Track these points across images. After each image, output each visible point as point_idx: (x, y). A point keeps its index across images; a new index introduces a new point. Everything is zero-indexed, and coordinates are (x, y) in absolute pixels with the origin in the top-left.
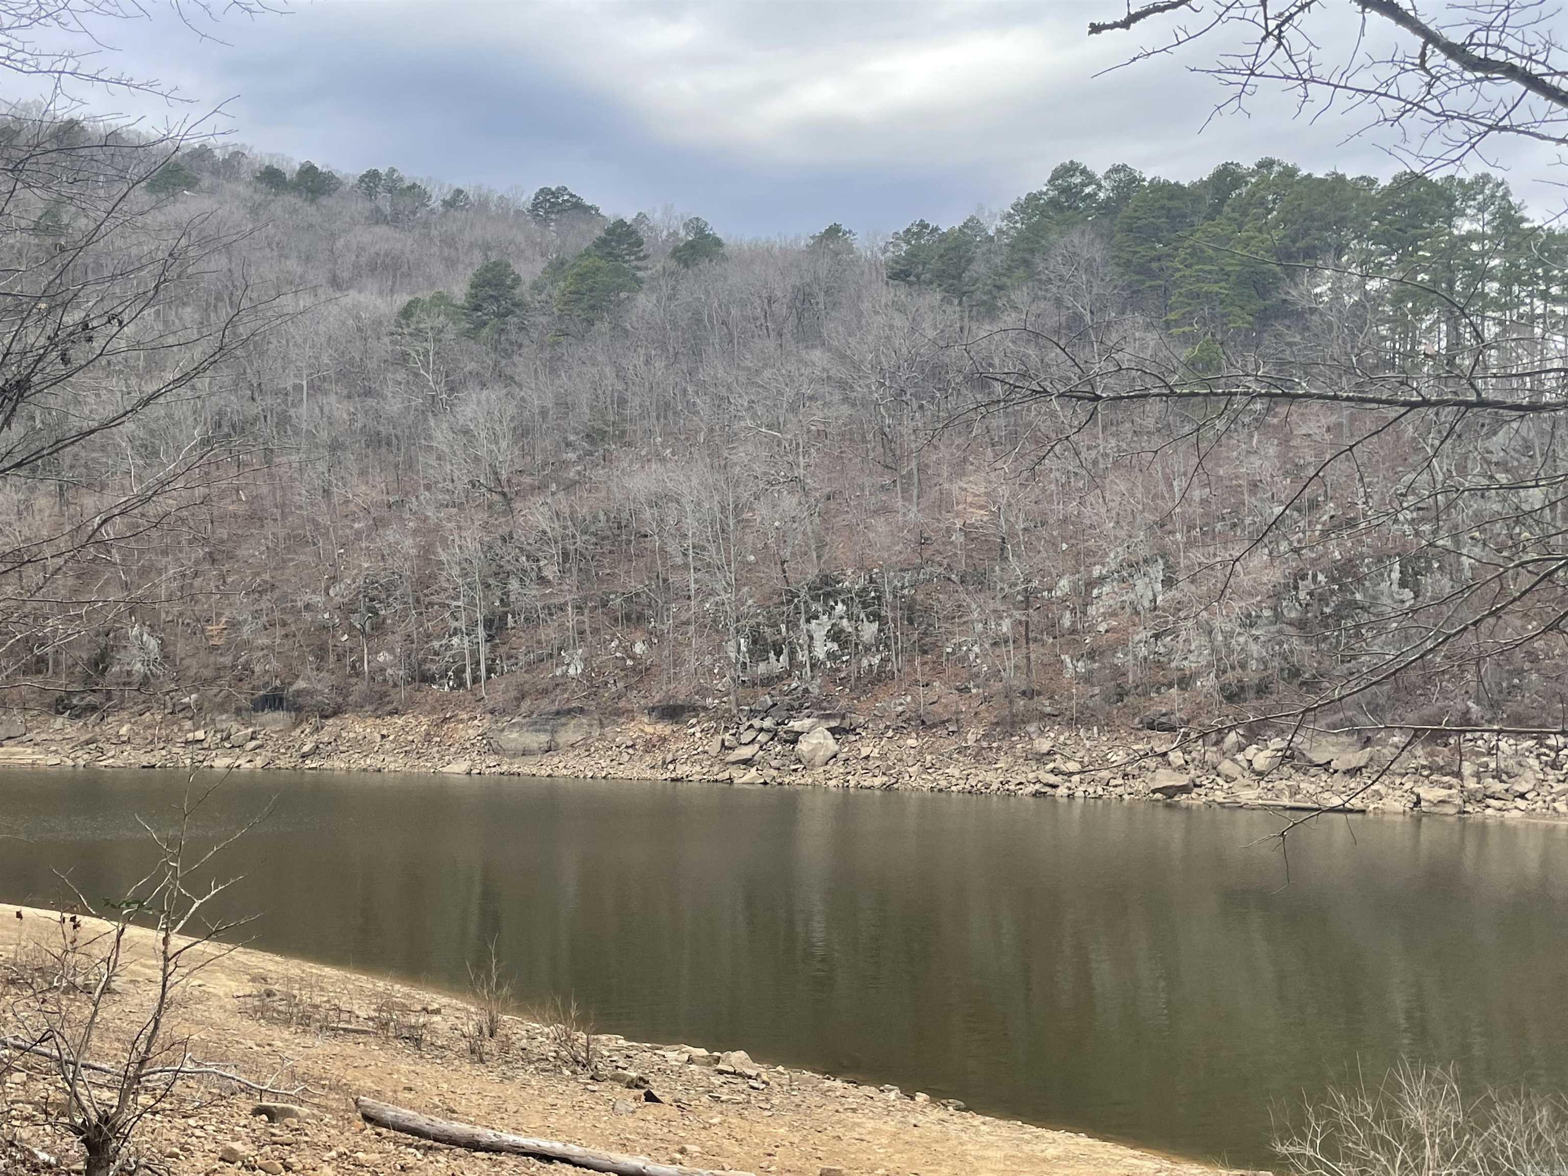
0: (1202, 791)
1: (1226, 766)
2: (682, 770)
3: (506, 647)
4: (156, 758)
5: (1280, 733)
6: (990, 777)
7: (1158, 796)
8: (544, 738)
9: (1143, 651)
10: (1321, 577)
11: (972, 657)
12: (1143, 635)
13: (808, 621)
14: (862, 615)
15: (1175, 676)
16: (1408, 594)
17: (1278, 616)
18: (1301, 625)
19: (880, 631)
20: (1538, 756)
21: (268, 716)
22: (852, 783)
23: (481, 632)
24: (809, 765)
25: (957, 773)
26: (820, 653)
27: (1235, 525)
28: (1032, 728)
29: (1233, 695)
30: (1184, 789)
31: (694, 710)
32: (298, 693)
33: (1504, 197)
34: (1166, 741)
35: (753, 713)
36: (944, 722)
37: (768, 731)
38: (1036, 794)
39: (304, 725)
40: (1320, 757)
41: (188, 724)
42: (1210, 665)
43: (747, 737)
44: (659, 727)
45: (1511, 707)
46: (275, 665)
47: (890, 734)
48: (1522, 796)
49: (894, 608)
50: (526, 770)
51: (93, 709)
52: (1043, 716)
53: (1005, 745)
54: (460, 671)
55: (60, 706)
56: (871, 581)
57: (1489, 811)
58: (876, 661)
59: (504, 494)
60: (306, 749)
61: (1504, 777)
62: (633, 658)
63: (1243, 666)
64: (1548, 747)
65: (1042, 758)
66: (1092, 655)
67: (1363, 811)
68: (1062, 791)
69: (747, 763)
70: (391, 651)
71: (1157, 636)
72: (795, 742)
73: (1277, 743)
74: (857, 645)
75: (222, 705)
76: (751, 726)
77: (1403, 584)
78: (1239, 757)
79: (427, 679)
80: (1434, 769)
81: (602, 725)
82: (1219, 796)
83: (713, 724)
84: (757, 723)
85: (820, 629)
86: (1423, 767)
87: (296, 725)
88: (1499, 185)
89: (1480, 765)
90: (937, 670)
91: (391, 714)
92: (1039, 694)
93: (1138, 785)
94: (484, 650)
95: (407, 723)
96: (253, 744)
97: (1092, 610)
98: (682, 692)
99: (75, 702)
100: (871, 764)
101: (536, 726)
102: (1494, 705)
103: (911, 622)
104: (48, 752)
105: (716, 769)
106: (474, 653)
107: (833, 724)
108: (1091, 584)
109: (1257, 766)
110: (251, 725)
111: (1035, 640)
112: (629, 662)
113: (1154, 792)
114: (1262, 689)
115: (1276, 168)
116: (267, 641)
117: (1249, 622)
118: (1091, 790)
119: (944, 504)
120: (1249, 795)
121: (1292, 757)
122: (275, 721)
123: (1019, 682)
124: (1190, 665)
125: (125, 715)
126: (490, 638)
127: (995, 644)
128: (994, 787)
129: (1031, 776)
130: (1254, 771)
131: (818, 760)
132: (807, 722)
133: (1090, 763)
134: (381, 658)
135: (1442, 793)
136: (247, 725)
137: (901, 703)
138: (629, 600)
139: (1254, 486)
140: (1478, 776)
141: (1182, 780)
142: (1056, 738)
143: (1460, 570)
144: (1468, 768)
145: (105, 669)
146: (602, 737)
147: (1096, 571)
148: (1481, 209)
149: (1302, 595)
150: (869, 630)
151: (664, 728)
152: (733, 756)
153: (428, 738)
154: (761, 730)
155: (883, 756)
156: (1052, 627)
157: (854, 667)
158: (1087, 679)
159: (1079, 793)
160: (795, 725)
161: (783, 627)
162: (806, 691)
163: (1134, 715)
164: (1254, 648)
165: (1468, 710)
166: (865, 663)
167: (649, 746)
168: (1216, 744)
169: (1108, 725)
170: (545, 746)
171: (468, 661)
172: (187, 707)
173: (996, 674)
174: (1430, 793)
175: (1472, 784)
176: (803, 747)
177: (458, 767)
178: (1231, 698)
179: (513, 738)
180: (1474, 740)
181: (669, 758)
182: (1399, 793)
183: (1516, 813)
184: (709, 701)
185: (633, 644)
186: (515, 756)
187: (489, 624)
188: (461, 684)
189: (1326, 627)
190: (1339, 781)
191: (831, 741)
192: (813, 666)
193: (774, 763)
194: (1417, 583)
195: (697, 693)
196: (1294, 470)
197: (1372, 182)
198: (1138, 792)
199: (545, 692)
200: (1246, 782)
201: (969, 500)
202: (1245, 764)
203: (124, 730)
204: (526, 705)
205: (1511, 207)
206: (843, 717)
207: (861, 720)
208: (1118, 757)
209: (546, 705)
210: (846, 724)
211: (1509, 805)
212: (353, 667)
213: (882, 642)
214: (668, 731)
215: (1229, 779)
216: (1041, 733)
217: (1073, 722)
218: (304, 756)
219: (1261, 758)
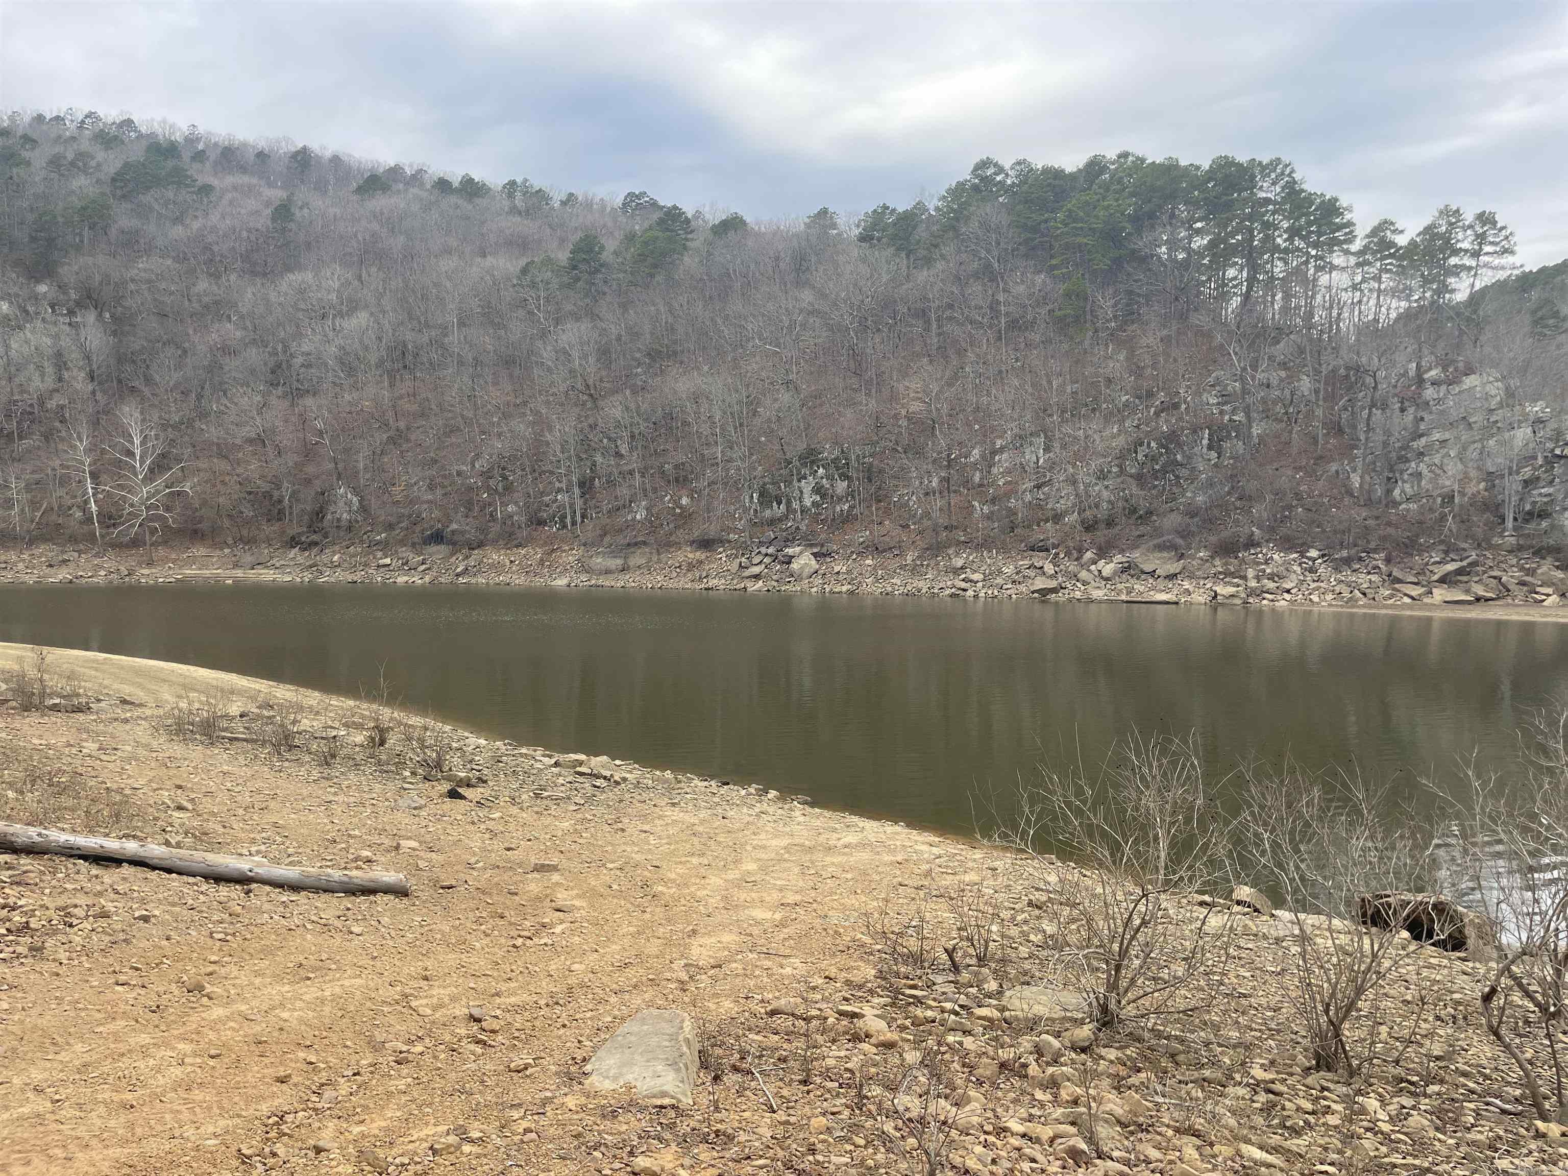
0: (1066, 591)
1: (1083, 575)
2: (712, 583)
3: (594, 501)
4: (358, 577)
5: (1122, 552)
6: (921, 584)
7: (1036, 595)
8: (619, 562)
9: (1028, 497)
10: (1153, 444)
11: (911, 504)
12: (1029, 485)
13: (799, 481)
14: (836, 476)
15: (1050, 514)
16: (1213, 454)
17: (1122, 470)
18: (1139, 478)
19: (849, 487)
20: (1300, 564)
21: (433, 548)
22: (827, 590)
23: (577, 490)
24: (799, 579)
25: (899, 583)
26: (808, 502)
27: (1094, 410)
28: (951, 551)
29: (1089, 527)
30: (1054, 590)
31: (721, 542)
32: (453, 532)
33: (1289, 175)
34: (1043, 558)
35: (761, 544)
36: (890, 549)
37: (771, 555)
38: (952, 595)
39: (458, 555)
40: (1148, 568)
41: (379, 554)
42: (1074, 505)
43: (756, 560)
44: (698, 554)
45: (1283, 531)
46: (436, 514)
47: (854, 556)
48: (1288, 591)
49: (858, 470)
50: (607, 583)
51: (316, 544)
52: (959, 543)
53: (933, 563)
54: (563, 517)
55: (293, 542)
56: (843, 451)
57: (1265, 602)
58: (846, 507)
59: (591, 395)
60: (459, 570)
61: (1276, 579)
62: (681, 508)
63: (1097, 506)
64: (1307, 558)
65: (957, 571)
66: (993, 501)
67: (1177, 603)
68: (970, 593)
69: (757, 577)
70: (516, 503)
71: (1038, 487)
72: (789, 563)
73: (1119, 558)
74: (832, 497)
75: (402, 540)
76: (759, 552)
77: (1210, 448)
78: (1093, 567)
79: (541, 523)
80: (1227, 574)
81: (659, 554)
82: (1078, 594)
83: (734, 551)
84: (763, 550)
85: (807, 486)
86: (1220, 573)
87: (452, 555)
88: (1287, 166)
89: (1259, 571)
90: (887, 512)
91: (517, 547)
92: (956, 528)
93: (1023, 588)
94: (579, 503)
95: (528, 552)
96: (424, 567)
97: (995, 470)
98: (713, 530)
99: (303, 539)
100: (841, 577)
101: (613, 554)
102: (1272, 529)
103: (870, 480)
104: (284, 573)
105: (735, 582)
106: (572, 505)
107: (815, 550)
108: (994, 453)
109: (1104, 574)
110: (422, 554)
111: (955, 492)
112: (678, 511)
113: (1033, 592)
114: (1110, 523)
115: (1130, 158)
116: (430, 497)
117: (1102, 476)
118: (990, 592)
119: (894, 397)
120: (1097, 594)
121: (1129, 567)
122: (439, 552)
123: (943, 521)
124: (1060, 506)
125: (337, 548)
126: (583, 495)
127: (927, 494)
128: (924, 591)
129: (949, 583)
130: (1102, 578)
131: (805, 575)
132: (798, 549)
133: (990, 574)
134: (510, 510)
135: (1231, 590)
136: (419, 554)
137: (863, 536)
138: (676, 467)
139: (1109, 381)
140: (1258, 578)
141: (1053, 584)
142: (967, 558)
143: (1250, 436)
144: (1251, 573)
145: (323, 517)
146: (659, 561)
147: (999, 443)
148: (1274, 184)
149: (1140, 457)
150: (841, 486)
151: (700, 555)
152: (747, 573)
153: (542, 562)
154: (766, 555)
155: (849, 572)
156: (966, 483)
157: (830, 512)
158: (989, 517)
159: (982, 594)
160: (790, 551)
161: (782, 485)
162: (798, 528)
163: (1022, 541)
164: (1105, 494)
165: (1253, 533)
166: (838, 509)
167: (691, 567)
168: (1077, 559)
169: (1004, 549)
170: (620, 567)
171: (568, 511)
172: (378, 543)
173: (927, 515)
174: (1224, 590)
175: (1253, 584)
176: (795, 566)
177: (561, 582)
178: (1088, 529)
179: (598, 561)
180: (1256, 554)
181: (704, 574)
182: (1202, 590)
183: (1283, 603)
184: (731, 536)
185: (680, 498)
186: (600, 574)
187: (582, 484)
188: (564, 526)
189: (1156, 479)
190: (1161, 584)
191: (813, 562)
192: (802, 512)
193: (774, 577)
194: (1220, 447)
195: (722, 531)
196: (1138, 371)
197: (1198, 168)
198: (1022, 593)
199: (620, 531)
200: (1097, 585)
201: (912, 395)
202: (1096, 573)
203: (336, 558)
204: (607, 539)
205: (1295, 182)
206: (822, 546)
207: (835, 548)
208: (1009, 570)
209: (621, 540)
210: (824, 550)
211: (1279, 597)
212: (491, 515)
213: (850, 494)
214: (703, 557)
215: (1085, 583)
216: (957, 554)
217: (979, 547)
218: (458, 575)
219: (1108, 569)
